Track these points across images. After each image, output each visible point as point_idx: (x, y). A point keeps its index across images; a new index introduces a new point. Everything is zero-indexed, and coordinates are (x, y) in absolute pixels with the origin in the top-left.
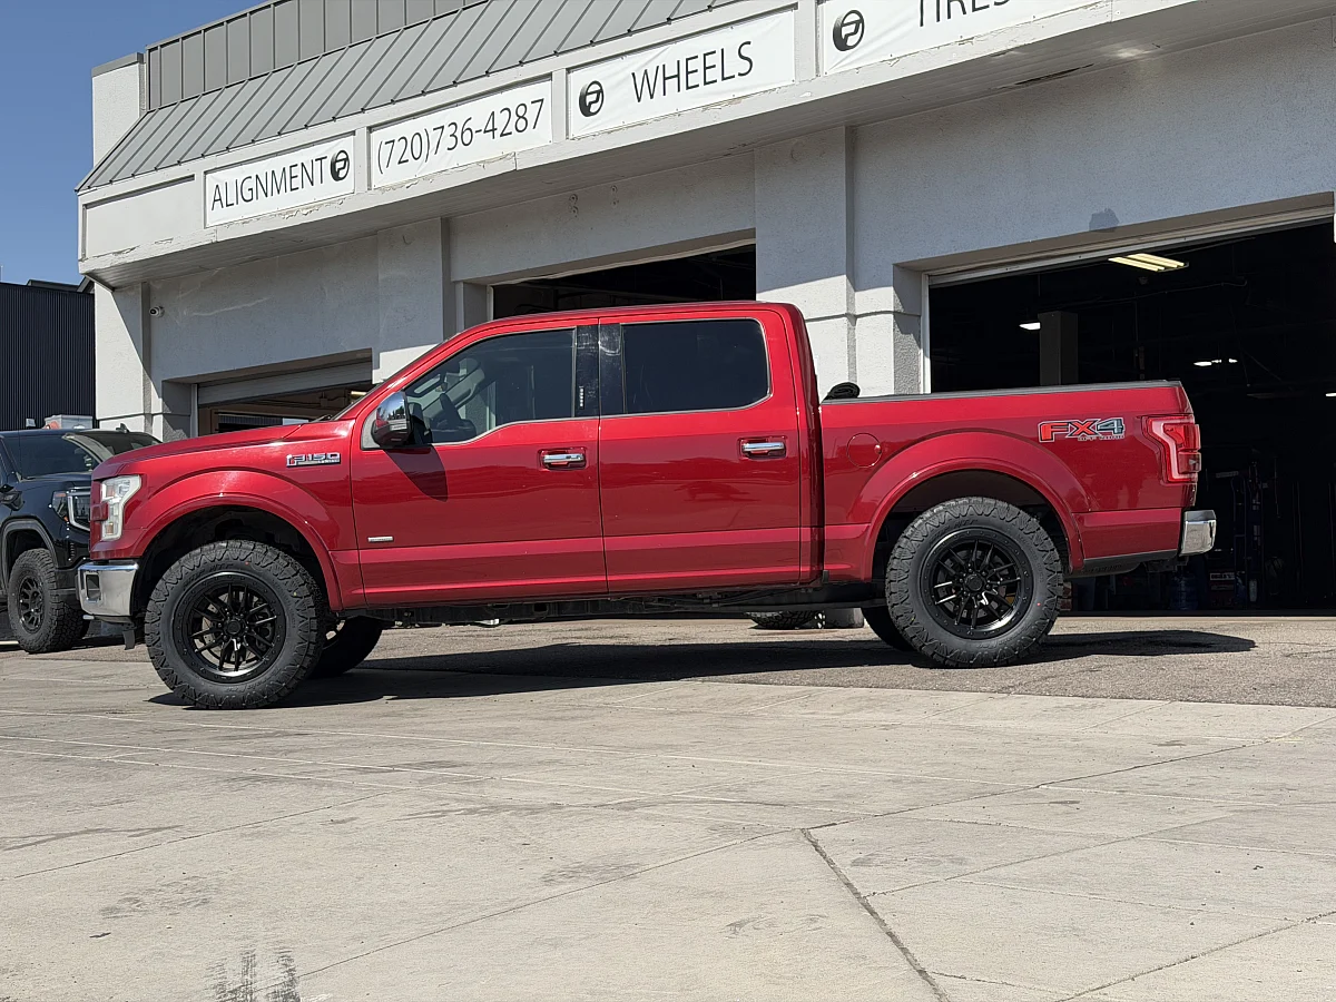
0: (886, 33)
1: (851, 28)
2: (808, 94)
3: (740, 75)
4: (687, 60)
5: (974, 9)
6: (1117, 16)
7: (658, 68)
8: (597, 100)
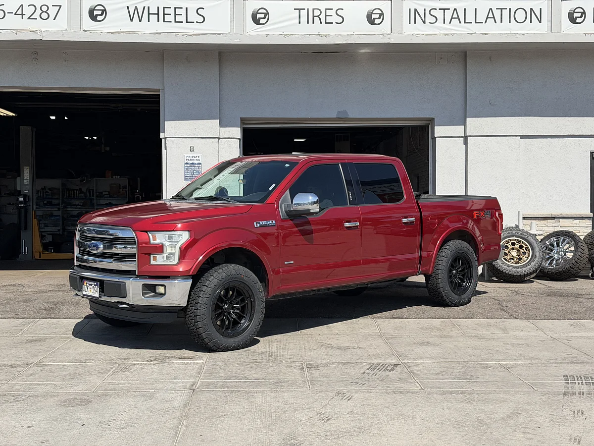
0: (280, 22)
1: (262, 16)
2: (238, 40)
3: (197, 22)
4: (164, 8)
5: (326, 23)
6: (392, 41)
7: (144, 7)
8: (102, 14)
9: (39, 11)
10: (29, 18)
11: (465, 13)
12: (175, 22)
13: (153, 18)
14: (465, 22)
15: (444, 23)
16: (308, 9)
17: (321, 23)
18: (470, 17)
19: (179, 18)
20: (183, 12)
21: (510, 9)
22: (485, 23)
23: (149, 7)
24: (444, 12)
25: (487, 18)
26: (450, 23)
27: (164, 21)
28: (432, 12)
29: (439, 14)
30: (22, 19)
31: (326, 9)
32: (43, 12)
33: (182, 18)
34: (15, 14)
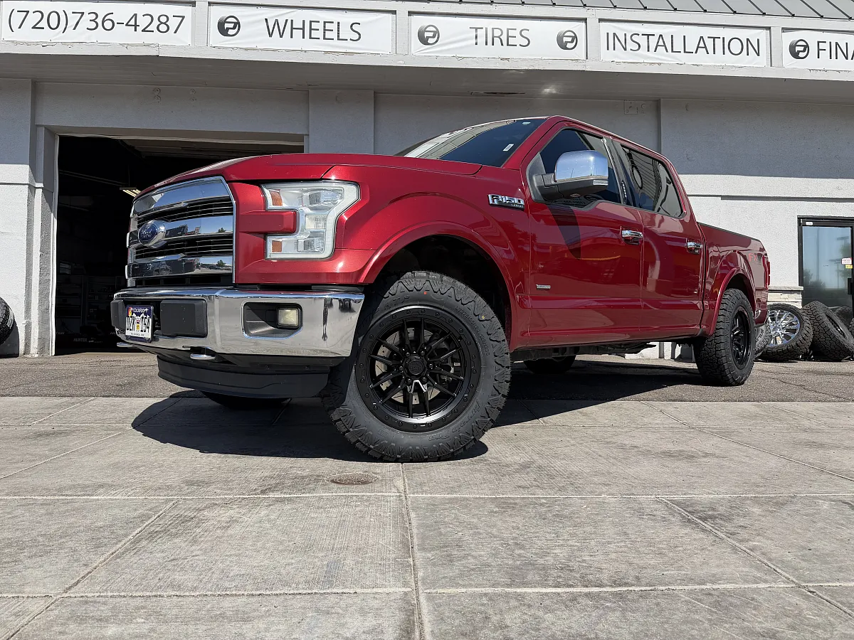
0: (455, 42)
1: (431, 34)
2: (402, 62)
3: (351, 40)
4: (311, 22)
5: (508, 45)
6: (588, 69)
7: (287, 21)
8: (234, 28)
9: (156, 23)
10: (144, 30)
11: (672, 40)
12: (324, 38)
13: (297, 33)
14: (672, 51)
15: (648, 51)
16: (486, 29)
17: (502, 45)
18: (678, 46)
19: (328, 35)
20: (334, 27)
21: (724, 38)
22: (696, 53)
23: (292, 21)
24: (648, 38)
25: (698, 47)
26: (655, 51)
27: (311, 38)
28: (634, 38)
29: (642, 40)
30: (135, 30)
31: (508, 30)
32: (162, 23)
33: (333, 35)
34: (127, 25)
